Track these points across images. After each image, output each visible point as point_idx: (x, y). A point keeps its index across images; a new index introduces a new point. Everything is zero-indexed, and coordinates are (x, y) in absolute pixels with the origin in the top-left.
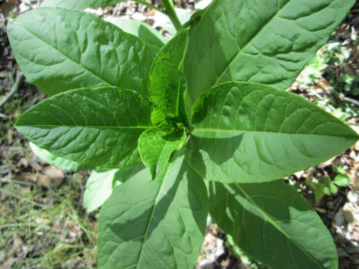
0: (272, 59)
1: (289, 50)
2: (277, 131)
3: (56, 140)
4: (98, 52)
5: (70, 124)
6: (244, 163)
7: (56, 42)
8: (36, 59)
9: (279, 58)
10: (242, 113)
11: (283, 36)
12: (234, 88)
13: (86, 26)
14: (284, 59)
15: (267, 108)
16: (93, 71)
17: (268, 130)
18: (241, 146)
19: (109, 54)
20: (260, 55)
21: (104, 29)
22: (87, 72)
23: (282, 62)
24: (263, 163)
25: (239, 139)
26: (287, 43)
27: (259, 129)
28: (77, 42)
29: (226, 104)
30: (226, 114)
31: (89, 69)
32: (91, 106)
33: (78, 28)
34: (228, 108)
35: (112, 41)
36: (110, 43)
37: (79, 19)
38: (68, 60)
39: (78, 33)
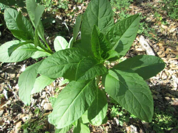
0: (106, 27)
1: (108, 22)
2: (126, 31)
3: (89, 75)
4: (70, 57)
5: (87, 70)
6: (127, 42)
7: (58, 63)
8: (57, 72)
9: (108, 26)
10: (115, 36)
11: (104, 21)
12: (109, 33)
13: (61, 54)
14: (108, 25)
15: (120, 28)
16: (73, 63)
17: (124, 32)
18: (122, 41)
19: (73, 56)
20: (103, 29)
21: (66, 52)
22: (72, 64)
23: (109, 26)
24: (131, 37)
25: (121, 42)
26: (106, 21)
27: (122, 34)
28: (63, 59)
29: (110, 39)
30: (112, 41)
31: (72, 63)
32: (86, 63)
33: (60, 56)
34: (111, 40)
35: (70, 53)
36: (70, 54)
37: (58, 54)
38: (65, 65)
39: (61, 57)
